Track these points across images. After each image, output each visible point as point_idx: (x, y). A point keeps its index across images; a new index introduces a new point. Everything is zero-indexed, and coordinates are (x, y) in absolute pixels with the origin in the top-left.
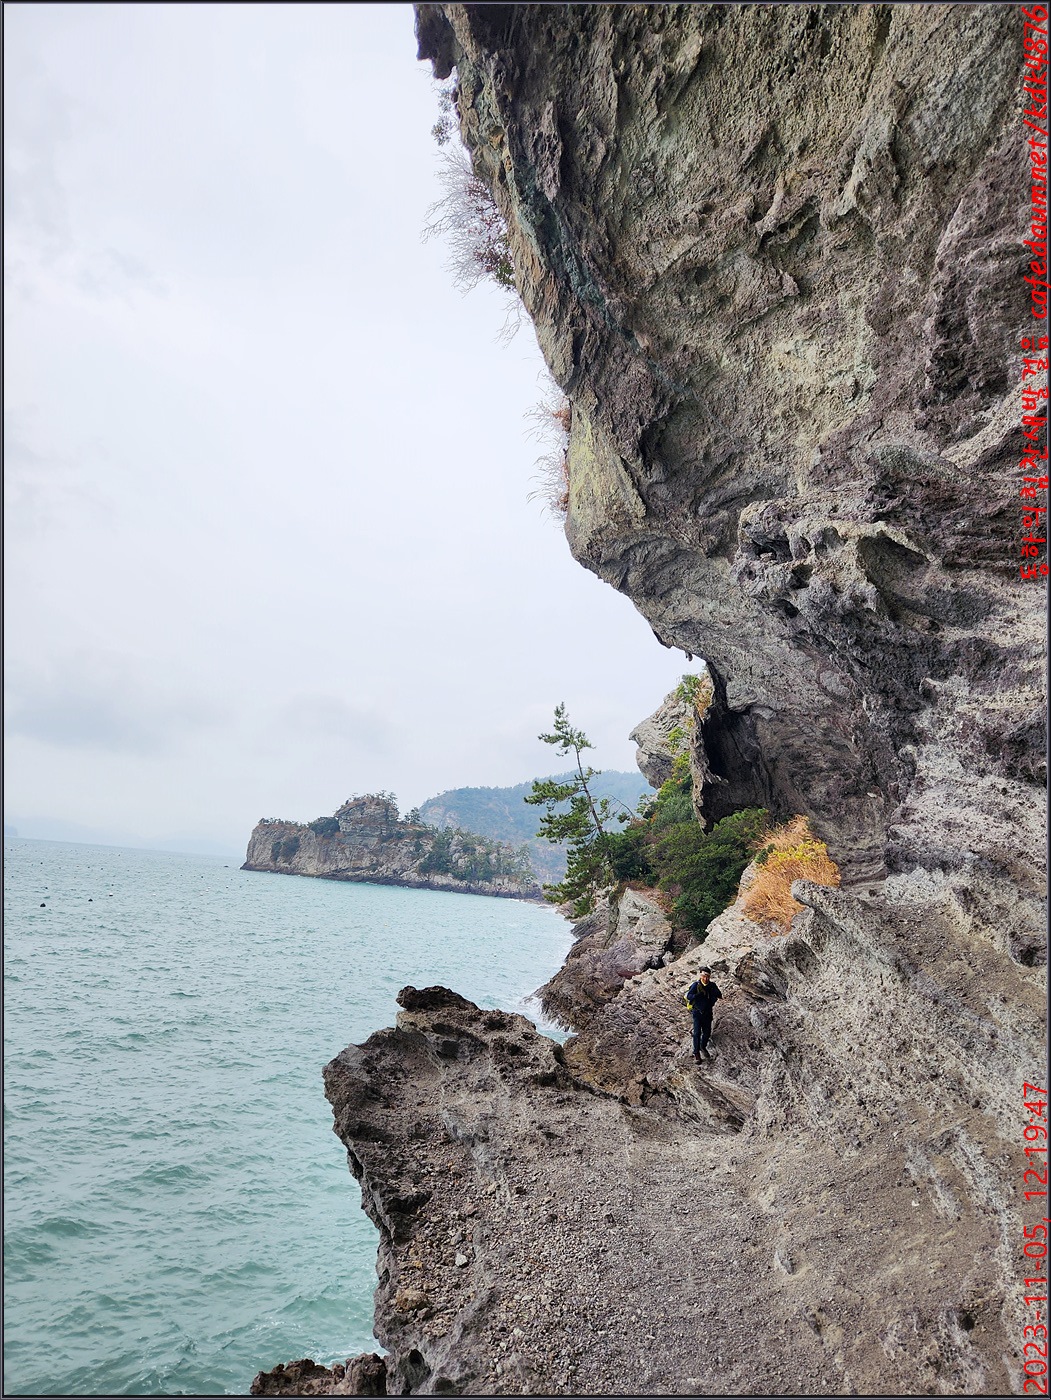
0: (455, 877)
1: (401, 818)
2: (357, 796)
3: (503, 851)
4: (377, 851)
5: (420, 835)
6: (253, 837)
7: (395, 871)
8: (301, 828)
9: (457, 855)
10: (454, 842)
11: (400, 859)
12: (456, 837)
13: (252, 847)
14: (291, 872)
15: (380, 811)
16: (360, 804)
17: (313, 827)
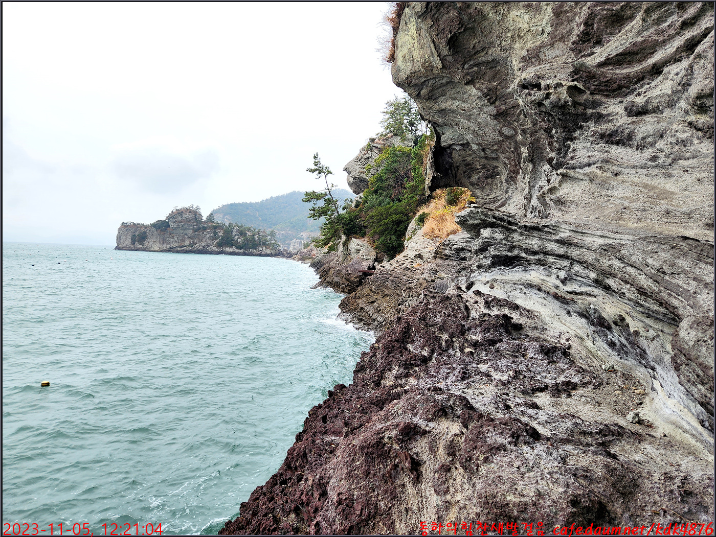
0: (237, 248)
1: (204, 219)
2: (178, 208)
3: (261, 234)
4: (193, 236)
5: (215, 228)
6: (119, 233)
7: (204, 247)
8: (147, 227)
9: (237, 237)
10: (235, 230)
11: (206, 239)
12: (235, 228)
13: (119, 238)
14: (145, 250)
15: (192, 216)
16: (180, 212)
17: (153, 225)
